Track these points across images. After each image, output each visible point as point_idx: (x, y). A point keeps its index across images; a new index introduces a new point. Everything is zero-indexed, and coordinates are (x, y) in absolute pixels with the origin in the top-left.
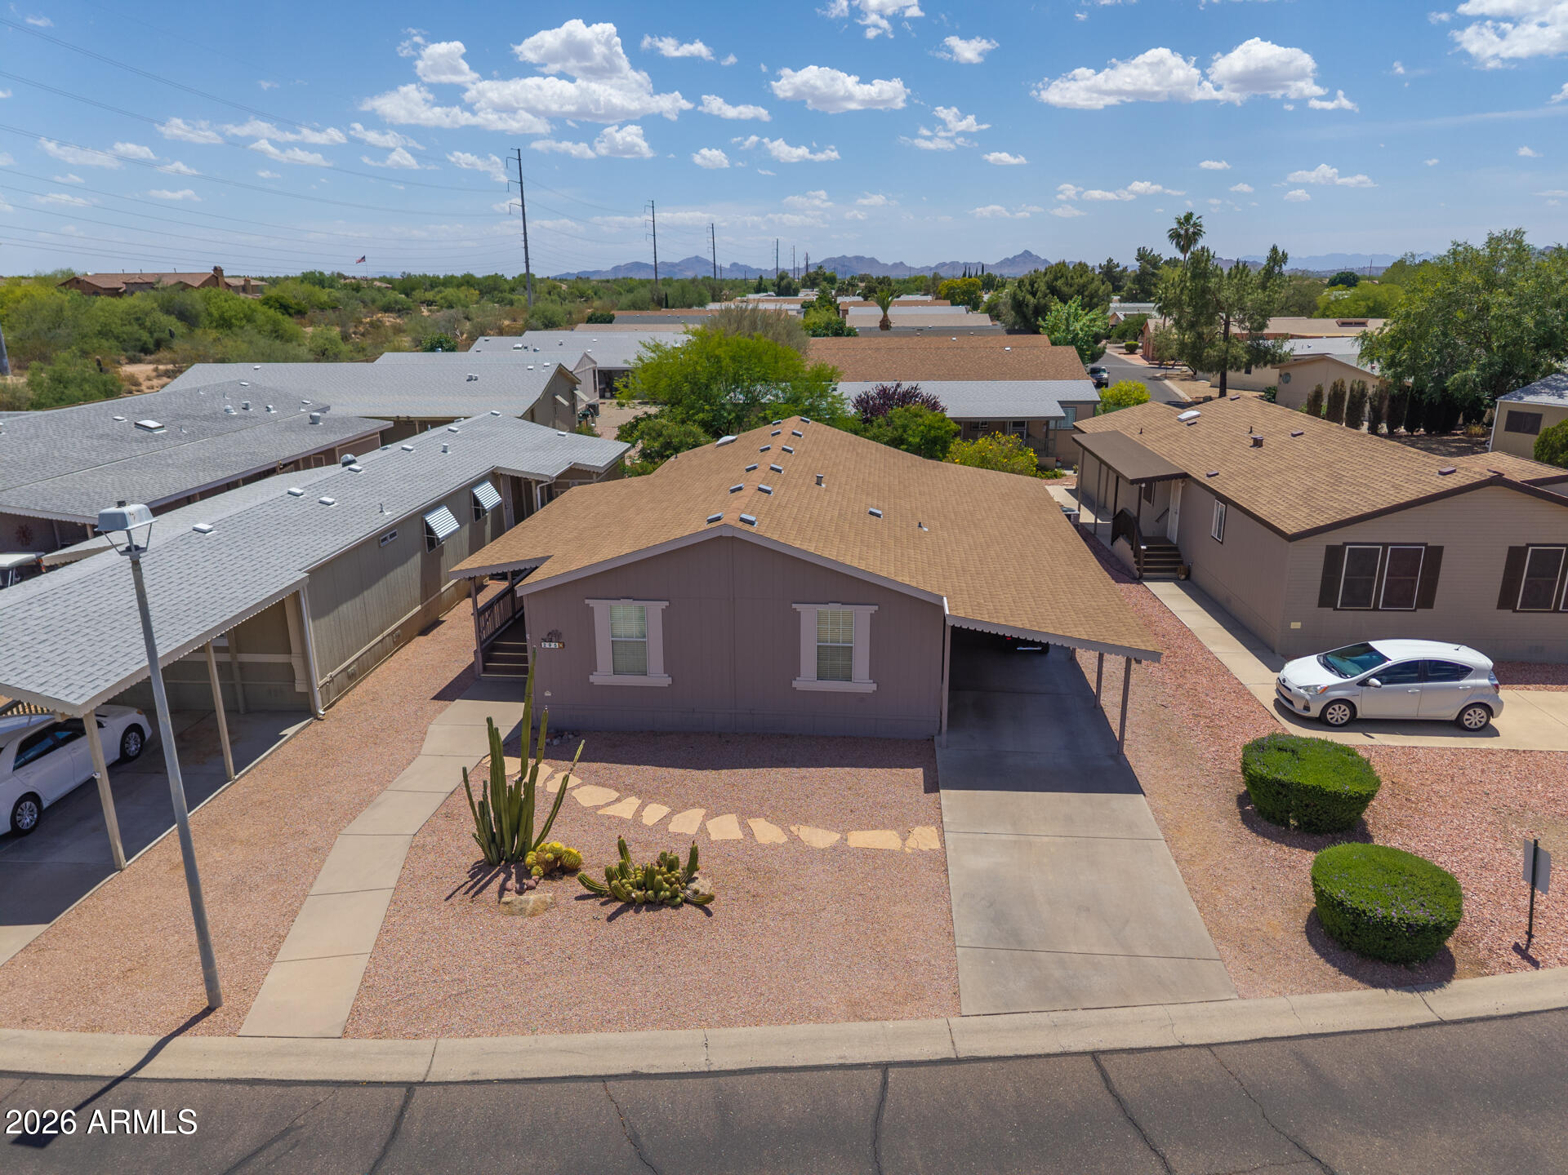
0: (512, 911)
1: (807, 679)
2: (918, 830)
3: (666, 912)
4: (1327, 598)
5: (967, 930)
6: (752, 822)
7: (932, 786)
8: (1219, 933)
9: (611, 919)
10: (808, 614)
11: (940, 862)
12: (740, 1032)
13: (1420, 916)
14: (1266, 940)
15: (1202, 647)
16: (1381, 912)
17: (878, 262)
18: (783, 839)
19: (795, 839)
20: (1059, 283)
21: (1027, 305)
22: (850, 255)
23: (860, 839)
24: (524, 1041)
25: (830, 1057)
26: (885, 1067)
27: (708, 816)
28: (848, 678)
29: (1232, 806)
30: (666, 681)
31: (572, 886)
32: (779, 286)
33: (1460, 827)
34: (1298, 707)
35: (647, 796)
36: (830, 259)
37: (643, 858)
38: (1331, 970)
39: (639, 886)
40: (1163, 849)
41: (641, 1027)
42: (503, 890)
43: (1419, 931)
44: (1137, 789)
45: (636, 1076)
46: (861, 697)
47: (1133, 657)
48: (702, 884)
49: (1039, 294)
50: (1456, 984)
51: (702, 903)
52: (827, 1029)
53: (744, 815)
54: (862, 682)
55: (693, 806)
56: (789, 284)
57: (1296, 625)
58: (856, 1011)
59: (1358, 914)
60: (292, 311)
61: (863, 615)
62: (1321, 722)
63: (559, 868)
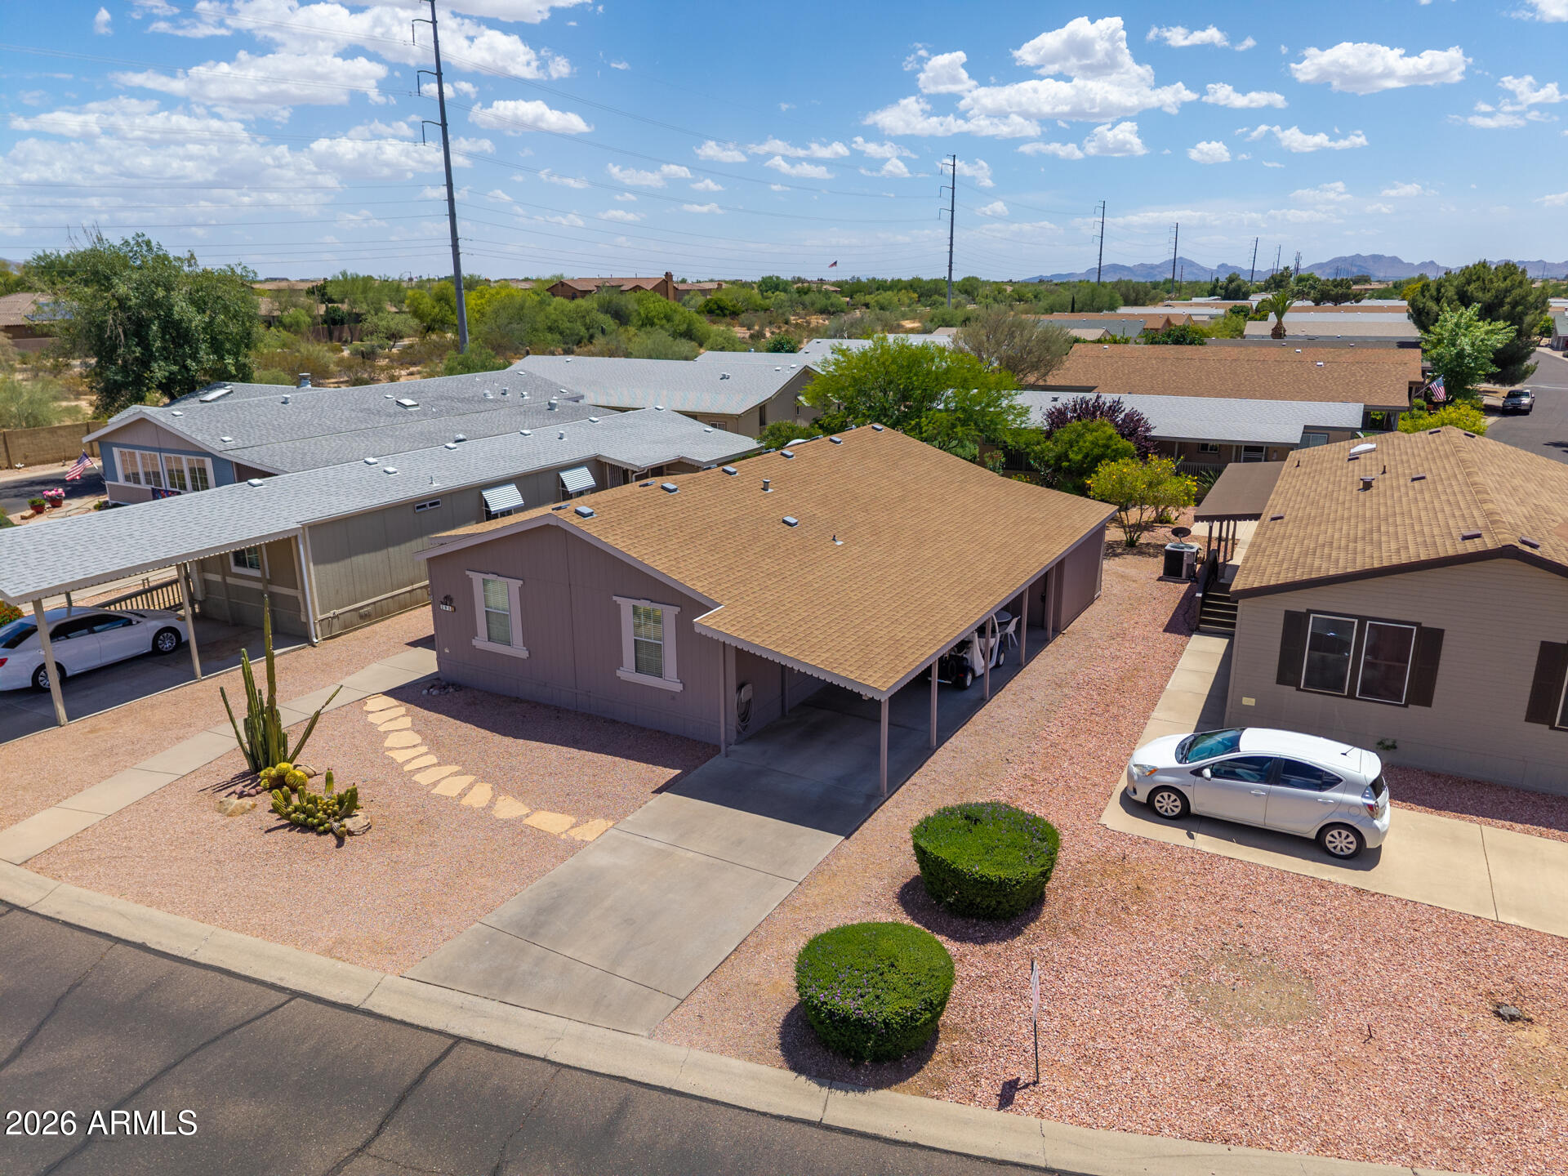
0: (220, 809)
1: (627, 672)
2: (597, 821)
3: (311, 836)
4: (1286, 676)
7: (663, 788)
10: (626, 607)
11: (573, 851)
14: (751, 997)
17: (1401, 262)
19: (492, 808)
20: (1473, 286)
21: (1428, 314)
22: (1364, 254)
23: (539, 818)
26: (298, 995)
28: (661, 674)
30: (524, 654)
32: (1226, 289)
36: (1341, 258)
40: (784, 891)
44: (848, 831)
46: (672, 695)
48: (353, 821)
51: (342, 836)
54: (671, 680)
56: (1239, 287)
57: (1249, 702)
61: (670, 615)
62: (1148, 810)
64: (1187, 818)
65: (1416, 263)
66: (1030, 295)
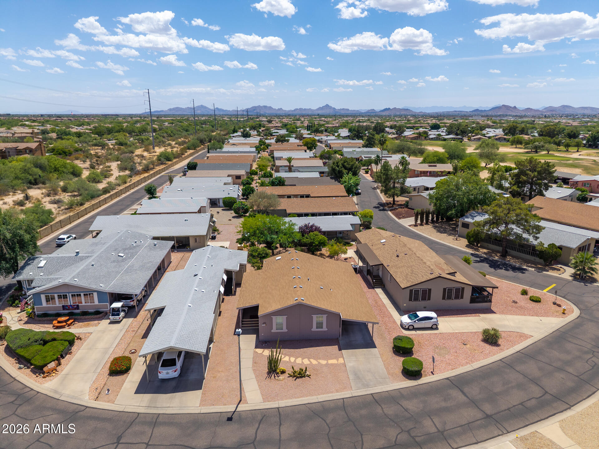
0: (278, 380)
1: (314, 329)
2: (340, 359)
3: (303, 378)
4: (410, 300)
5: (351, 377)
6: (310, 360)
7: (340, 349)
8: (389, 374)
9: (295, 380)
10: (314, 317)
11: (344, 365)
12: (321, 396)
13: (416, 369)
14: (396, 374)
15: (387, 309)
16: (411, 369)
18: (317, 363)
19: (319, 363)
20: (345, 164)
22: (261, 105)
23: (331, 362)
24: (291, 400)
25: (335, 398)
26: (343, 399)
27: (303, 359)
28: (322, 328)
29: (392, 349)
30: (287, 331)
31: (286, 375)
33: (428, 351)
34: (404, 326)
35: (290, 356)
37: (297, 369)
38: (405, 378)
39: (298, 374)
40: (380, 359)
41: (307, 397)
42: (275, 377)
43: (416, 371)
44: (375, 347)
45: (308, 403)
46: (325, 331)
47: (374, 323)
48: (308, 373)
49: (339, 167)
50: (422, 379)
51: (309, 376)
52: (334, 394)
53: (309, 359)
54: (325, 328)
55: (299, 357)
57: (405, 305)
58: (337, 391)
59: (408, 369)
60: (67, 154)
61: (325, 316)
62: (408, 329)
63: (283, 372)
64: (414, 329)
65: (277, 109)
66: (170, 132)
